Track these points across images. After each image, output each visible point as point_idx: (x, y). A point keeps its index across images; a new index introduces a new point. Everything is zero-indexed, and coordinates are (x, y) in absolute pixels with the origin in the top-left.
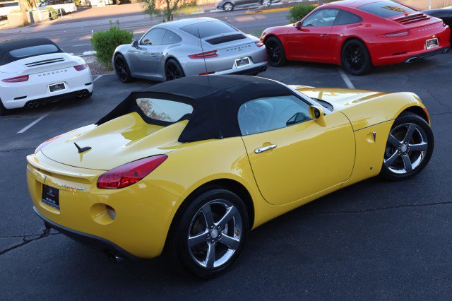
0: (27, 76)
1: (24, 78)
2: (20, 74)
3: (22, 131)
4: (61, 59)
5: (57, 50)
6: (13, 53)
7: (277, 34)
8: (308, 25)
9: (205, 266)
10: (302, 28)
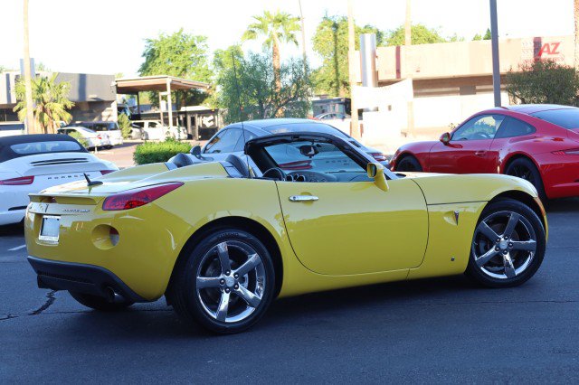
0: (32, 178)
1: (29, 180)
2: (22, 174)
3: (15, 249)
4: (84, 160)
5: (79, 148)
6: (16, 148)
7: (415, 152)
8: (461, 140)
9: (215, 317)
10: (451, 142)
